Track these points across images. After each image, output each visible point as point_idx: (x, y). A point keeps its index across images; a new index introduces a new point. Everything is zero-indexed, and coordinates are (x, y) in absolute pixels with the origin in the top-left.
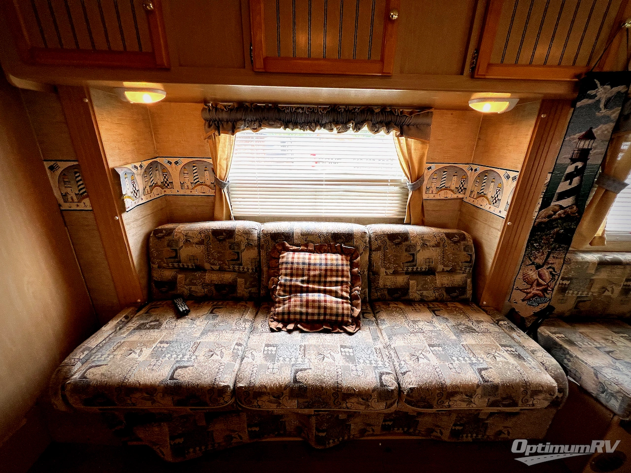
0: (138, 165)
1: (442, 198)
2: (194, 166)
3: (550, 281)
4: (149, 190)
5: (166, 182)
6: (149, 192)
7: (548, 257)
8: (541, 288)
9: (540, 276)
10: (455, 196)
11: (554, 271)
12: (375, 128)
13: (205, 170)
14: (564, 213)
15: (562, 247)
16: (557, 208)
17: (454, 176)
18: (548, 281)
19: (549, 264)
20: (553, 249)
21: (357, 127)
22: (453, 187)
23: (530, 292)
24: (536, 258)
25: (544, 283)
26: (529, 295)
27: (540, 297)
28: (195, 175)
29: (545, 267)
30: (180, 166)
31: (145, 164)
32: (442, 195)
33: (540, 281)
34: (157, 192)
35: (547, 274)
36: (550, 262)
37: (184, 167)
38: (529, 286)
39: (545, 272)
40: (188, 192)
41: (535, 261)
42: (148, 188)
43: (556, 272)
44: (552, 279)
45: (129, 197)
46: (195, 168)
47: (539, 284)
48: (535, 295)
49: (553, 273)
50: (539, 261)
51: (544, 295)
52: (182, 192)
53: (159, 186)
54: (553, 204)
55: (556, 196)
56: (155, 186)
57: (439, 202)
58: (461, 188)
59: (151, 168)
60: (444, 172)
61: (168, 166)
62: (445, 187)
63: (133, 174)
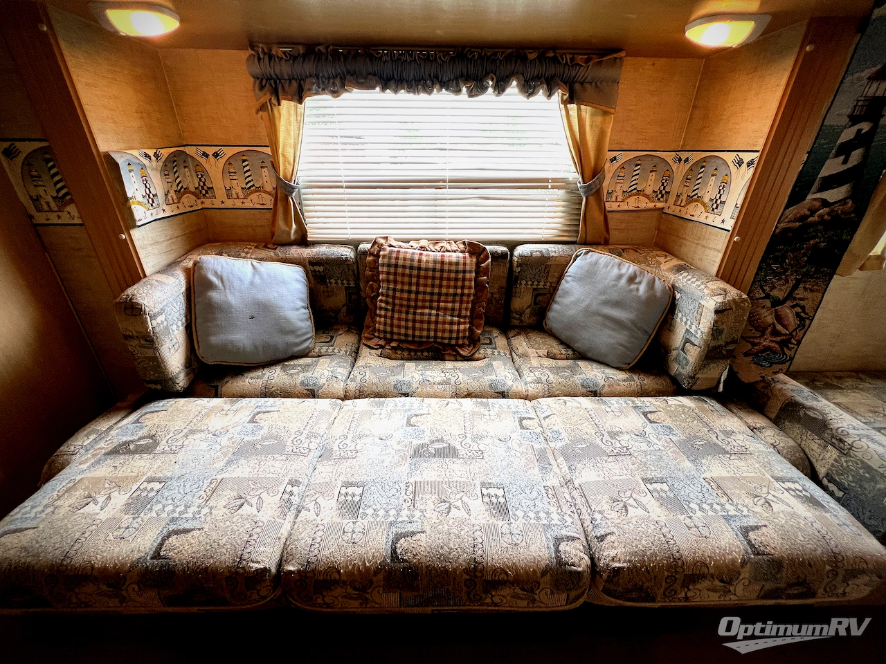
0: (151, 152)
1: (631, 208)
2: (244, 161)
3: (795, 330)
4: (175, 197)
5: (203, 188)
6: (176, 201)
7: (795, 287)
8: (778, 339)
9: (779, 318)
10: (651, 205)
11: (804, 311)
12: (528, 89)
13: (262, 167)
14: (828, 214)
15: (822, 273)
16: (817, 204)
17: (651, 172)
18: (791, 328)
19: (795, 299)
20: (805, 275)
21: (500, 88)
22: (649, 191)
23: (760, 343)
24: (773, 288)
25: (784, 331)
26: (757, 348)
27: (774, 352)
28: (247, 174)
29: (789, 303)
30: (222, 161)
31: (165, 153)
32: (631, 204)
33: (779, 327)
34: (189, 202)
35: (791, 316)
36: (798, 296)
37: (229, 162)
38: (758, 334)
39: (788, 313)
40: (238, 204)
41: (771, 293)
42: (172, 193)
43: (807, 314)
44: (799, 326)
45: (140, 203)
46: (246, 163)
47: (775, 333)
48: (767, 349)
49: (802, 314)
50: (778, 294)
51: (783, 350)
52: (229, 204)
53: (193, 193)
54: (810, 197)
55: (817, 184)
56: (184, 193)
57: (626, 216)
58: (661, 192)
59: (174, 161)
60: (636, 166)
61: (203, 160)
62: (636, 191)
63: (143, 167)
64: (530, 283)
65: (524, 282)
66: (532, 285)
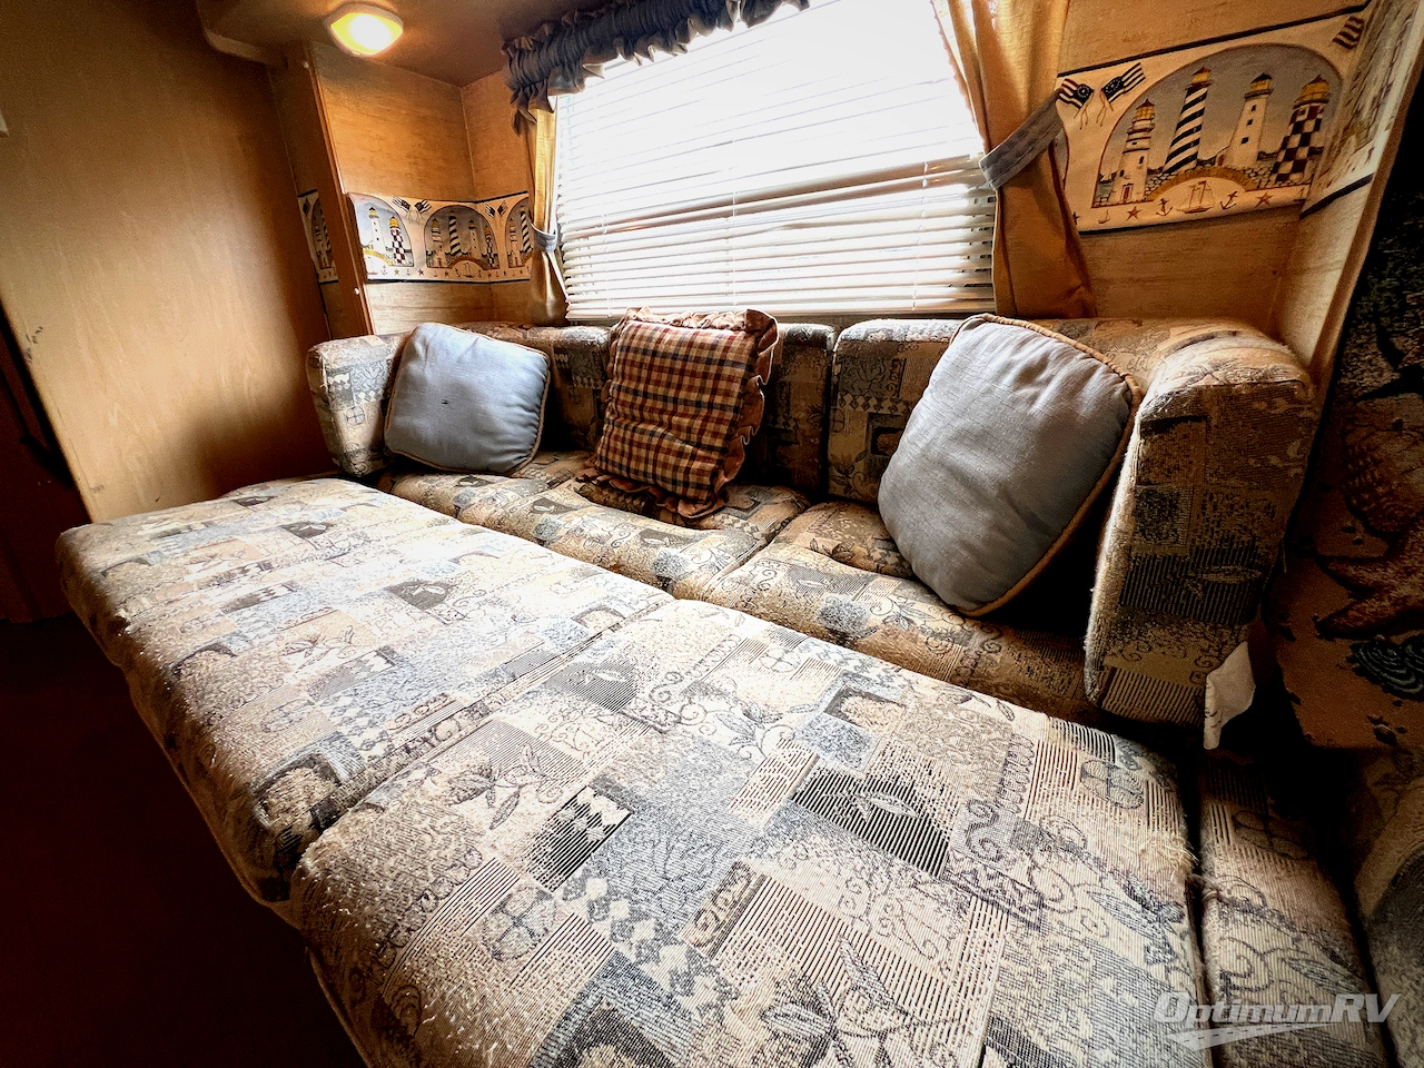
0: (412, 202)
1: (1174, 214)
2: (522, 214)
4: (444, 261)
5: (490, 256)
6: (444, 266)
10: (1247, 199)
17: (1249, 97)
28: (525, 232)
30: (505, 217)
31: (435, 205)
32: (1180, 201)
34: (465, 270)
37: (510, 218)
40: (518, 274)
42: (440, 255)
45: (380, 256)
46: (524, 217)
52: (508, 275)
53: (476, 261)
56: (461, 259)
57: (1163, 241)
58: (1291, 154)
59: (451, 218)
60: (1191, 91)
61: (489, 218)
62: (1192, 164)
63: (395, 215)
64: (861, 401)
65: (848, 398)
66: (866, 406)
